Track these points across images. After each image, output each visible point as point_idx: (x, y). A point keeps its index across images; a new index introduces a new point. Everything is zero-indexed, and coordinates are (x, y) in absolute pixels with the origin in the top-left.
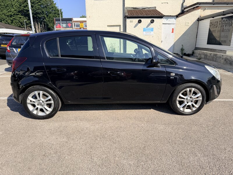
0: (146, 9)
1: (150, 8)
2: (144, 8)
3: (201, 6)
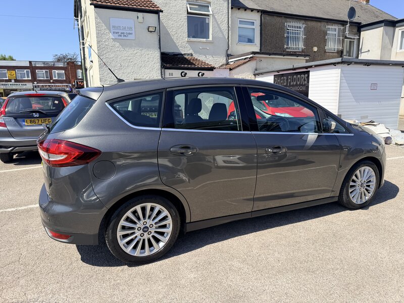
3: (256, 57)
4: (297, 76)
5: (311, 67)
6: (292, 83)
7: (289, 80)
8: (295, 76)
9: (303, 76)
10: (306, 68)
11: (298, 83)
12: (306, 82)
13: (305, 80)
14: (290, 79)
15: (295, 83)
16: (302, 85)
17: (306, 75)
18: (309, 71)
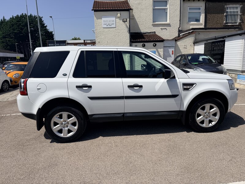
0: (146, 34)
1: (150, 32)
2: (145, 33)
3: (195, 31)
4: (217, 43)
5: (225, 37)
6: (214, 49)
7: (213, 47)
8: (216, 44)
9: (221, 43)
10: (223, 37)
11: (218, 48)
12: (223, 48)
13: (222, 46)
14: (214, 45)
15: (216, 48)
16: (220, 50)
17: (223, 43)
18: (225, 40)
